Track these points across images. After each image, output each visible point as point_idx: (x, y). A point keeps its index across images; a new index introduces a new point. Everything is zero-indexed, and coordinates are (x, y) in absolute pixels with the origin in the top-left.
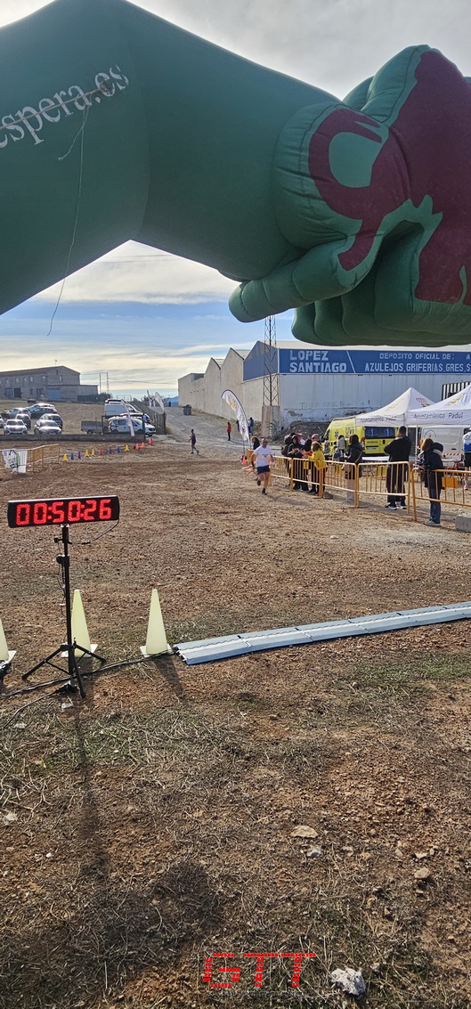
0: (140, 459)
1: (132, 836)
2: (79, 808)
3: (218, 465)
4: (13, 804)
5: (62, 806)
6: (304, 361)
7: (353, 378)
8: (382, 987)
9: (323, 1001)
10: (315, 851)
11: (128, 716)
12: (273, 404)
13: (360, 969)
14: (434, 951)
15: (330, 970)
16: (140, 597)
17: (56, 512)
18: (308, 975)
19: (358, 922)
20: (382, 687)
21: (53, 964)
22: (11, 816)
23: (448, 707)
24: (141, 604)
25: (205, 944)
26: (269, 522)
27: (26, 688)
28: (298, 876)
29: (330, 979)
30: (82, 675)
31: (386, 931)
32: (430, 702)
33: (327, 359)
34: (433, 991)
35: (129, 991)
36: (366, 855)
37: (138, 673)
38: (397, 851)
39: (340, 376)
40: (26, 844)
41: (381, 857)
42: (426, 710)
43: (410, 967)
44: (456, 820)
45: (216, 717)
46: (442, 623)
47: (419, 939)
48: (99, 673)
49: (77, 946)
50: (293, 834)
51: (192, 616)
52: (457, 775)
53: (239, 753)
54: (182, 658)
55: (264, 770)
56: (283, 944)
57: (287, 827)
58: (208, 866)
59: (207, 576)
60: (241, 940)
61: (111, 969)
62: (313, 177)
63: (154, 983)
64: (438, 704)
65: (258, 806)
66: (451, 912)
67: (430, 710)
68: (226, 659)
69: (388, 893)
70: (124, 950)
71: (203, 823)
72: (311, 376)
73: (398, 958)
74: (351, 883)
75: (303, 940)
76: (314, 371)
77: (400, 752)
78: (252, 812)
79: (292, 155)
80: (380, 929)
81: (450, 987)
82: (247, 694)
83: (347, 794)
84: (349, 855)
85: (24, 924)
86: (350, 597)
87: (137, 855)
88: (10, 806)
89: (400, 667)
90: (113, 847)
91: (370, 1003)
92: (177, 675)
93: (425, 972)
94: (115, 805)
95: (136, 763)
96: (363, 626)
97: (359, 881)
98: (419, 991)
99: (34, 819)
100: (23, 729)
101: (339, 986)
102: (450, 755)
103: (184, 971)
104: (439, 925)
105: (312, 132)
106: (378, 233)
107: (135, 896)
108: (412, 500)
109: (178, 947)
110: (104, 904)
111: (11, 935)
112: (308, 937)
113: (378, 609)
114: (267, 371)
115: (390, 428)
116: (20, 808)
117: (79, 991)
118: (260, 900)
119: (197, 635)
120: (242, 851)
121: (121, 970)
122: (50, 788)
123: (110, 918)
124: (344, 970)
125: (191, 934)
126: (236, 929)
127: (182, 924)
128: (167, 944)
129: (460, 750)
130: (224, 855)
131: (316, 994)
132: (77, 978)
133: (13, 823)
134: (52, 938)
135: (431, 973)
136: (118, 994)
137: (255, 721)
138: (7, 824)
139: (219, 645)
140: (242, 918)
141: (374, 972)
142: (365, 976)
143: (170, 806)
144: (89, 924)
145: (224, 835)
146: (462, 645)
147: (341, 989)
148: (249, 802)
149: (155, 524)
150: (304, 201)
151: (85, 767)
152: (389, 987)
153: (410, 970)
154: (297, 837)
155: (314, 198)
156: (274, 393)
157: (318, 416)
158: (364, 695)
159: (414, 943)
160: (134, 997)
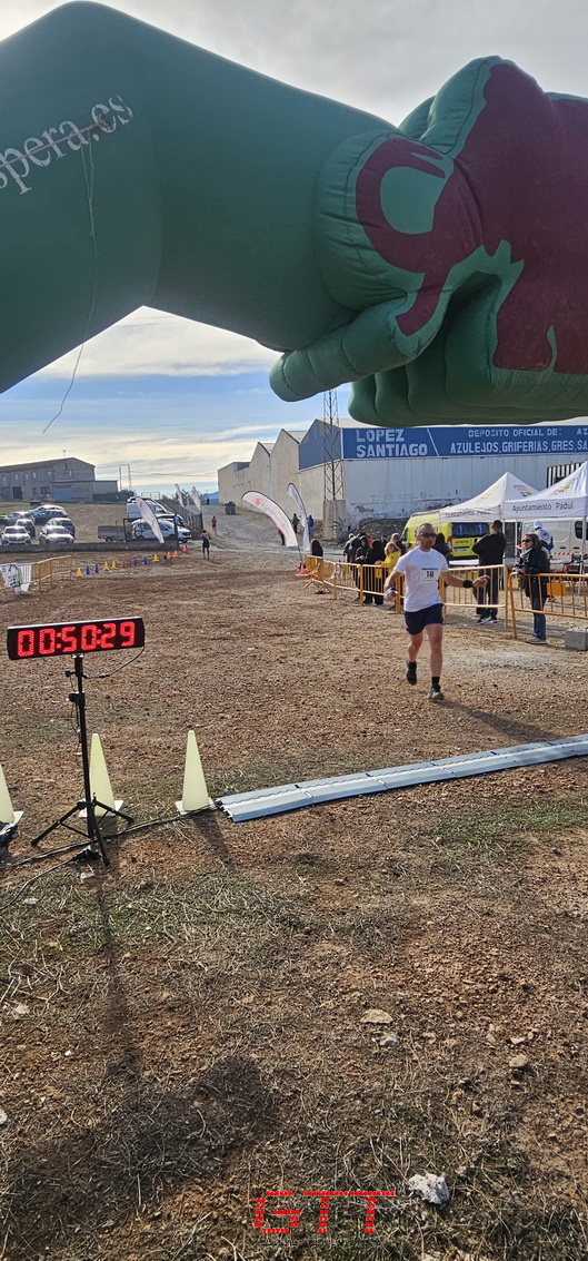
0: (172, 571)
1: (169, 1027)
2: (104, 996)
3: (269, 577)
4: (24, 995)
5: (83, 995)
6: (374, 444)
7: (437, 464)
8: (468, 1194)
9: (399, 1212)
10: (389, 1038)
11: (162, 886)
12: (337, 498)
13: (443, 1174)
14: (532, 1151)
15: (408, 1176)
16: (174, 742)
17: (65, 639)
18: (381, 1183)
19: (441, 1120)
20: (472, 843)
21: (75, 1180)
22: (21, 1009)
23: (553, 864)
24: (176, 749)
25: (258, 1151)
26: (334, 645)
27: (36, 856)
28: (370, 1069)
29: (407, 1186)
30: (105, 838)
31: (474, 1129)
32: (531, 858)
33: (403, 440)
34: (530, 1197)
35: (166, 1207)
36: (450, 1042)
37: (173, 833)
38: (489, 1037)
39: (419, 461)
40: (41, 1040)
41: (469, 1043)
42: (526, 868)
43: (504, 1171)
44: (560, 998)
45: (269, 884)
46: (547, 762)
47: (514, 1137)
48: (125, 835)
49: (103, 1158)
50: (363, 1020)
51: (240, 762)
52: (562, 945)
53: (298, 926)
54: (227, 814)
55: (327, 945)
56: (351, 1148)
57: (355, 1011)
58: (261, 1060)
59: (256, 713)
60: (301, 1145)
61: (146, 1181)
62: (362, 223)
63: (197, 1198)
64: (540, 861)
65: (321, 989)
66: (553, 1106)
67: (531, 868)
68: (281, 814)
69: (477, 1085)
70: (160, 1161)
71: (254, 1010)
72: (383, 462)
73: (489, 1160)
74: (433, 1075)
75: (375, 1143)
76: (387, 456)
77: (494, 919)
78: (313, 996)
79: (335, 195)
80: (467, 1127)
81: (551, 1192)
82: (307, 856)
83: (428, 970)
84: (431, 1042)
85: (39, 1135)
86: (433, 734)
87: (175, 1050)
88: (21, 997)
89: (494, 817)
90: (145, 1042)
91: (455, 1213)
92: (221, 835)
93: (521, 1175)
94: (147, 992)
95: (173, 942)
96: (449, 769)
97: (442, 1073)
98: (513, 1197)
99: (50, 1011)
100: (34, 905)
101: (418, 1194)
102: (555, 921)
103: (232, 1183)
104: (538, 1121)
105: (359, 168)
106: (444, 288)
107: (173, 1098)
108: (510, 613)
109: (225, 1155)
110: (136, 1109)
111: (24, 1147)
112: (381, 1139)
113: (468, 748)
114: (327, 457)
115: (483, 524)
116: (32, 999)
117: (107, 1209)
118: (324, 1098)
119: (245, 785)
120: (302, 1041)
121: (157, 1183)
122: (68, 974)
123: (143, 1123)
124: (424, 1175)
125: (240, 1139)
126: (295, 1133)
127: (230, 1129)
128: (212, 1152)
129: (567, 915)
130: (280, 1047)
131: (391, 1205)
132: (105, 1194)
133: (25, 1016)
134: (74, 1149)
135: (528, 1176)
136: (154, 1211)
137: (317, 888)
138: (17, 1017)
139: (272, 797)
140: (301, 1119)
141: (459, 1177)
142: (448, 1182)
143: (214, 990)
144: (118, 1132)
145: (279, 1024)
146: (571, 789)
147: (420, 1198)
148: (310, 983)
149: (191, 652)
150: (352, 253)
151: (110, 948)
152: (477, 1193)
153: (503, 1174)
154: (368, 1023)
155: (364, 247)
156: (338, 484)
157: (393, 511)
158: (449, 852)
159: (508, 1143)
160: (173, 1214)
